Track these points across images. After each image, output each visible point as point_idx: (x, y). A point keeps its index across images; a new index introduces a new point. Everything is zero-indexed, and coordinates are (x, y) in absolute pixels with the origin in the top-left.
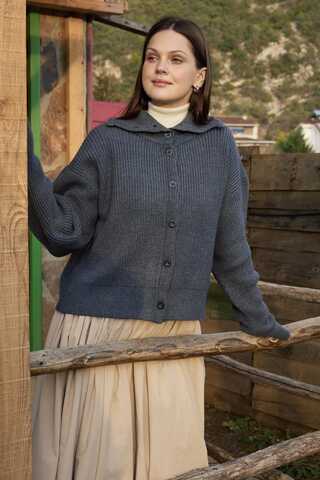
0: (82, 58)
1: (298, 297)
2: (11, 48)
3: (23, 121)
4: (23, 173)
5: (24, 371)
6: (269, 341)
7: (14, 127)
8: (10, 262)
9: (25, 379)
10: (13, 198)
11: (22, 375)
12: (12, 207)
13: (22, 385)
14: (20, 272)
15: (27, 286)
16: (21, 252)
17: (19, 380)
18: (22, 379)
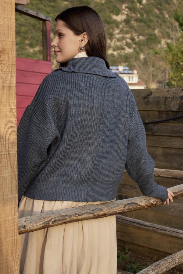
2: (6, 14)
3: (14, 65)
4: (14, 100)
5: (14, 233)
6: (151, 203)
7: (8, 69)
8: (6, 161)
9: (15, 237)
10: (8, 117)
11: (13, 235)
12: (7, 123)
13: (14, 242)
14: (12, 167)
15: (17, 176)
16: (13, 153)
17: (12, 238)
18: (14, 238)
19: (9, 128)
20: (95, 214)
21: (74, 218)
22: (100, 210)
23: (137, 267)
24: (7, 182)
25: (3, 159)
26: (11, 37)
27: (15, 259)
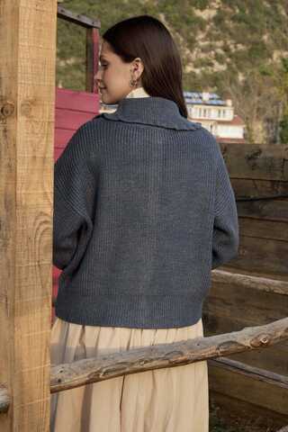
3: (51, 123)
5: (44, 391)
6: (261, 342)
8: (35, 276)
9: (45, 399)
10: (39, 206)
11: (42, 395)
12: (38, 216)
13: (42, 406)
14: (44, 285)
16: (46, 264)
18: (42, 400)
19: (40, 224)
20: (171, 360)
21: (137, 366)
22: (180, 354)
25: (30, 273)
26: (48, 78)
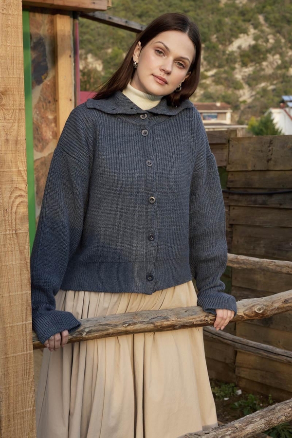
0: (69, 52)
1: (278, 269)
2: (9, 42)
3: (22, 110)
4: (23, 158)
5: (27, 345)
6: (255, 312)
7: (13, 116)
8: (12, 243)
9: (28, 352)
10: (14, 182)
11: (25, 348)
12: (13, 191)
13: (26, 358)
14: (22, 251)
15: (29, 265)
16: (22, 233)
17: (23, 353)
18: (25, 352)
19: (16, 198)
20: (156, 324)
21: (121, 328)
22: (165, 319)
23: (283, 427)
24: (15, 273)
25: (8, 241)
26: (17, 72)
27: (28, 383)
